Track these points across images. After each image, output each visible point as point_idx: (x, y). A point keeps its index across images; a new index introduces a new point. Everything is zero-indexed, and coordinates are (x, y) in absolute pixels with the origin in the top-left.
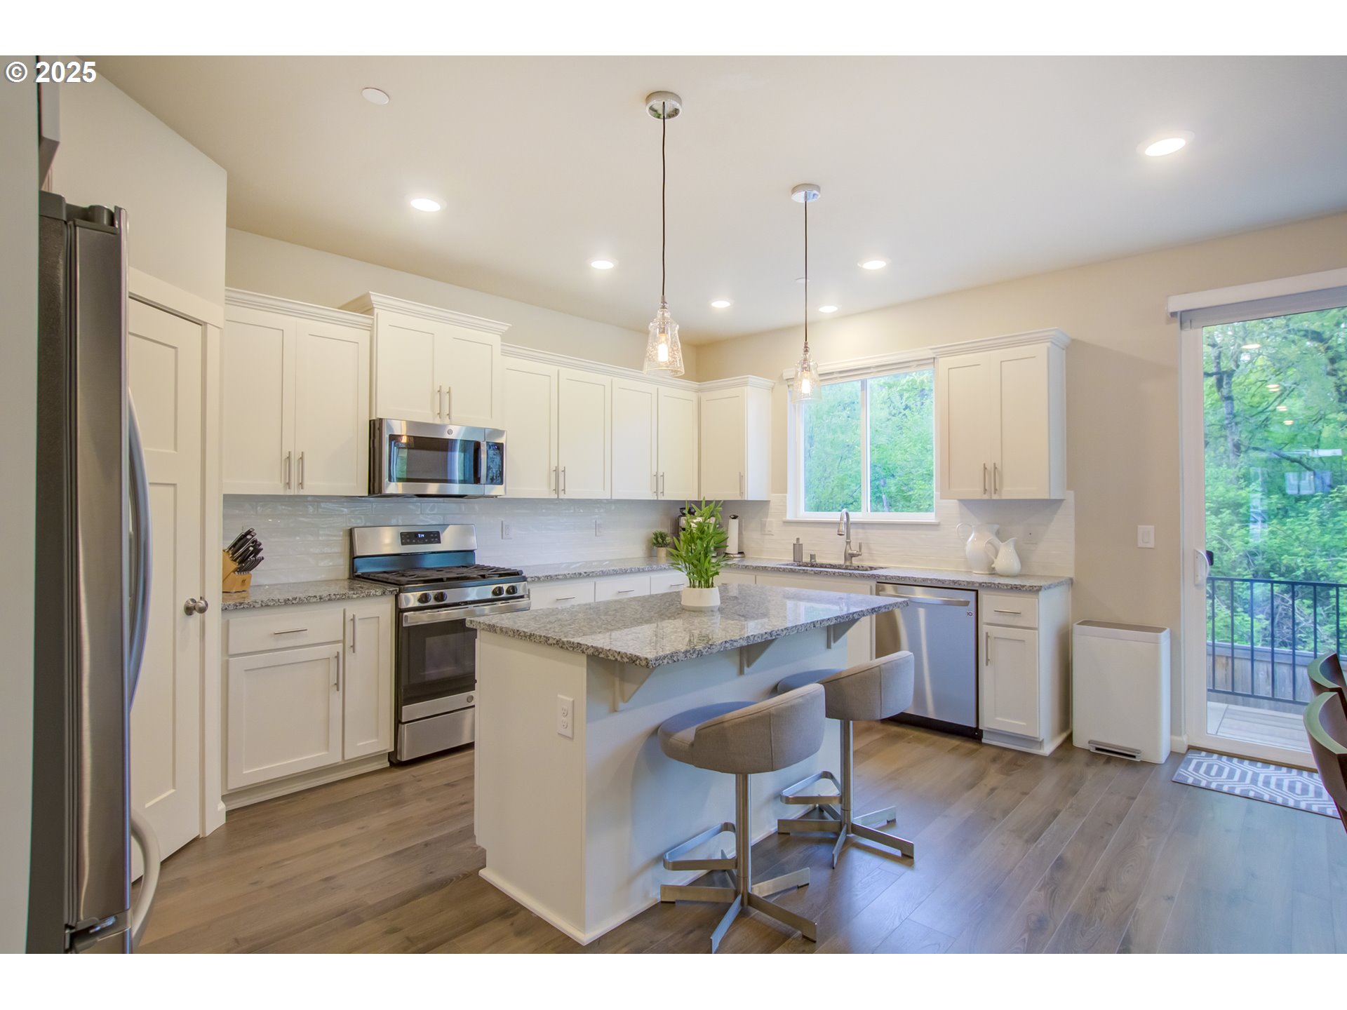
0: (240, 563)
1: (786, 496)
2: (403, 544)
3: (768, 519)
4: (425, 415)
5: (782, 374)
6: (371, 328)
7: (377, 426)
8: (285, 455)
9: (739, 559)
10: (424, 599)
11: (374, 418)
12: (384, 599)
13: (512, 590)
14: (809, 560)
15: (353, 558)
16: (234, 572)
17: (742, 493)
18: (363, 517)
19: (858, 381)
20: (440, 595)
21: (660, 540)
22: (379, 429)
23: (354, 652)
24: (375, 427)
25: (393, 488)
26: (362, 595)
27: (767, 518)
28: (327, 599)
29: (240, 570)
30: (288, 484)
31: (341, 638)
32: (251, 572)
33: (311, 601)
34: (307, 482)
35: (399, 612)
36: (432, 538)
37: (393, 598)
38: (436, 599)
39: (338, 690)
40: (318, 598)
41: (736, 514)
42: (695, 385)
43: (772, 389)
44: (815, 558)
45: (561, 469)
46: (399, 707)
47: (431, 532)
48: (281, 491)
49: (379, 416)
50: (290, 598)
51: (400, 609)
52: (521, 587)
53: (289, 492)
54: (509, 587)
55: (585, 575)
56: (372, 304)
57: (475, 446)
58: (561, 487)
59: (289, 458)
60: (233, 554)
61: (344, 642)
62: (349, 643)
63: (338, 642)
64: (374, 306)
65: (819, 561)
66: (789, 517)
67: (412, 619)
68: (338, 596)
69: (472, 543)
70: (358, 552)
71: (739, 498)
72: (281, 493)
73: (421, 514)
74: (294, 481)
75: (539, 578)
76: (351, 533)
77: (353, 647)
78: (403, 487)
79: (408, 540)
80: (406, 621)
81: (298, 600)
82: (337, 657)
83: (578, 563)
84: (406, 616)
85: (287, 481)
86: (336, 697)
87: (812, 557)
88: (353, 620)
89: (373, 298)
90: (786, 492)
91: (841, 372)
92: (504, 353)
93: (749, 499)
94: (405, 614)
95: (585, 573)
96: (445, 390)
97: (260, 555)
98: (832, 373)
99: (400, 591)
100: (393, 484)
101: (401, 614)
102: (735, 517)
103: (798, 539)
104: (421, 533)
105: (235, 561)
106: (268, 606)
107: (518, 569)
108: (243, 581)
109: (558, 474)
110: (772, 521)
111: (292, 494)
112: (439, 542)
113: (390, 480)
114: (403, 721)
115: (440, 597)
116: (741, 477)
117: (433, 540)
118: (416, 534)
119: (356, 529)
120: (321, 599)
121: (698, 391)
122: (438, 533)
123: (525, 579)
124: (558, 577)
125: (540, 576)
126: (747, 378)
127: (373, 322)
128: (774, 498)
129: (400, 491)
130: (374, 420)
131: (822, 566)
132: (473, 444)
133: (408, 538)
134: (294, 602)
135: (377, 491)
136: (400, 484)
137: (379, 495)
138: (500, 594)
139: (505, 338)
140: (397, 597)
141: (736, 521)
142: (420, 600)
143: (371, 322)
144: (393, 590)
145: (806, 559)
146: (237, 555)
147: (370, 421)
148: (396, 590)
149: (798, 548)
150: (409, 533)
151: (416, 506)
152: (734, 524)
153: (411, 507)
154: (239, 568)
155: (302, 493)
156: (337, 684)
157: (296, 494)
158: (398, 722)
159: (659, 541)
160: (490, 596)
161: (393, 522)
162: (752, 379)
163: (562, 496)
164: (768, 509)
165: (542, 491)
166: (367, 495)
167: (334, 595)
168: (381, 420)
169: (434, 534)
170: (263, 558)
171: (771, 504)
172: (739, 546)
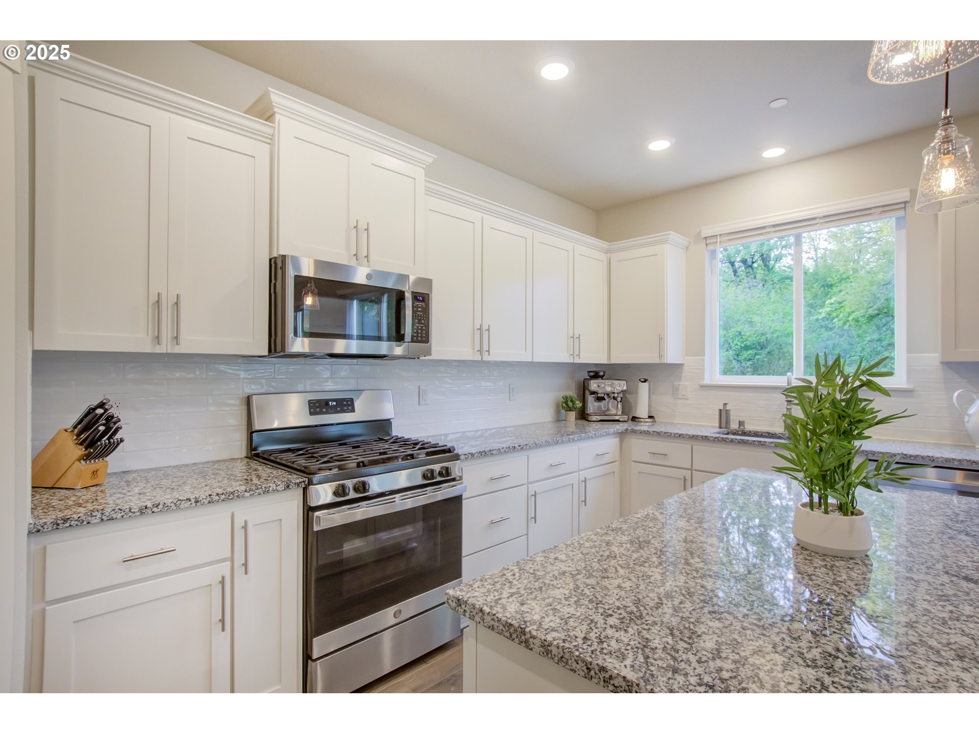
0: (86, 448)
1: (704, 359)
2: (311, 414)
3: (682, 383)
4: (337, 254)
5: (700, 232)
6: (271, 140)
7: (279, 265)
8: (154, 298)
9: (650, 424)
10: (340, 491)
11: (276, 256)
12: (289, 493)
13: (446, 472)
14: (738, 426)
15: (251, 433)
16: (79, 460)
17: (660, 356)
18: (263, 381)
19: (792, 235)
20: (361, 485)
21: (570, 404)
22: (281, 268)
23: (246, 573)
24: (277, 266)
25: (300, 345)
26: (257, 491)
27: (680, 380)
28: (206, 502)
29: (87, 457)
30: (157, 339)
31: (229, 555)
32: (108, 459)
33: (182, 506)
34: (183, 336)
35: (309, 510)
36: (345, 405)
37: (300, 491)
38: (356, 489)
39: (223, 630)
40: (193, 501)
41: (646, 378)
42: (604, 245)
43: (687, 248)
44: (744, 426)
45: (485, 327)
46: (309, 638)
47: (344, 400)
48: (148, 349)
49: (282, 252)
50: (149, 505)
51: (310, 507)
52: (456, 468)
53: (159, 350)
54: (442, 468)
55: (519, 448)
56: (272, 107)
57: (397, 294)
58: (485, 348)
59: (158, 302)
60: (78, 435)
61: (232, 560)
62: (239, 559)
63: (224, 560)
64: (276, 110)
65: (748, 427)
66: (707, 381)
67: (326, 520)
68: (223, 497)
69: (387, 411)
70: (257, 426)
71: (657, 361)
72: (148, 350)
73: (332, 378)
74: (167, 333)
75: (472, 455)
76: (248, 401)
77: (245, 565)
78: (310, 345)
79: (318, 410)
80: (319, 523)
81: (161, 506)
82: (222, 582)
83: (493, 429)
84: (318, 518)
85: (157, 335)
86: (222, 640)
87: (741, 423)
88: (245, 527)
89: (274, 98)
90: (704, 355)
91: (774, 226)
92: (429, 192)
93: (668, 362)
94: (317, 514)
95: (519, 446)
96: (363, 226)
97: (118, 436)
98: (764, 228)
99: (310, 483)
100: (299, 340)
101: (310, 513)
102: (645, 381)
103: (725, 404)
104: (333, 400)
105: (81, 444)
106: (112, 519)
107: (449, 445)
108: (95, 473)
109: (482, 332)
110: (686, 384)
111: (165, 351)
112: (353, 410)
113: (296, 334)
114: (314, 657)
115: (362, 487)
116: (661, 339)
117: (346, 408)
118: (326, 402)
119: (254, 397)
120: (197, 502)
121: (607, 252)
122: (352, 400)
123: (457, 457)
124: (492, 452)
125: (474, 452)
126: (669, 234)
127: (274, 131)
128: (689, 362)
129: (306, 350)
130: (275, 258)
131: (756, 434)
132: (395, 293)
133: (318, 406)
134: (155, 510)
135: (279, 348)
136: (306, 340)
137: (282, 354)
138: (433, 477)
139: (430, 172)
140: (305, 490)
141: (646, 384)
142: (336, 494)
143: (270, 131)
144: (301, 482)
145: (734, 426)
146: (83, 436)
147: (270, 260)
148: (304, 482)
149: (724, 416)
150: (318, 401)
151: (325, 369)
152: (644, 388)
153: (318, 368)
154: (85, 455)
155: (177, 350)
156: (222, 621)
157: (169, 351)
158: (307, 657)
159: (566, 405)
160: (420, 481)
161: (300, 387)
162: (673, 236)
163: (486, 358)
164: (682, 373)
165: (466, 352)
166: (266, 353)
167: (218, 494)
168: (284, 257)
169: (347, 402)
170: (122, 440)
171: (685, 368)
172: (649, 411)
